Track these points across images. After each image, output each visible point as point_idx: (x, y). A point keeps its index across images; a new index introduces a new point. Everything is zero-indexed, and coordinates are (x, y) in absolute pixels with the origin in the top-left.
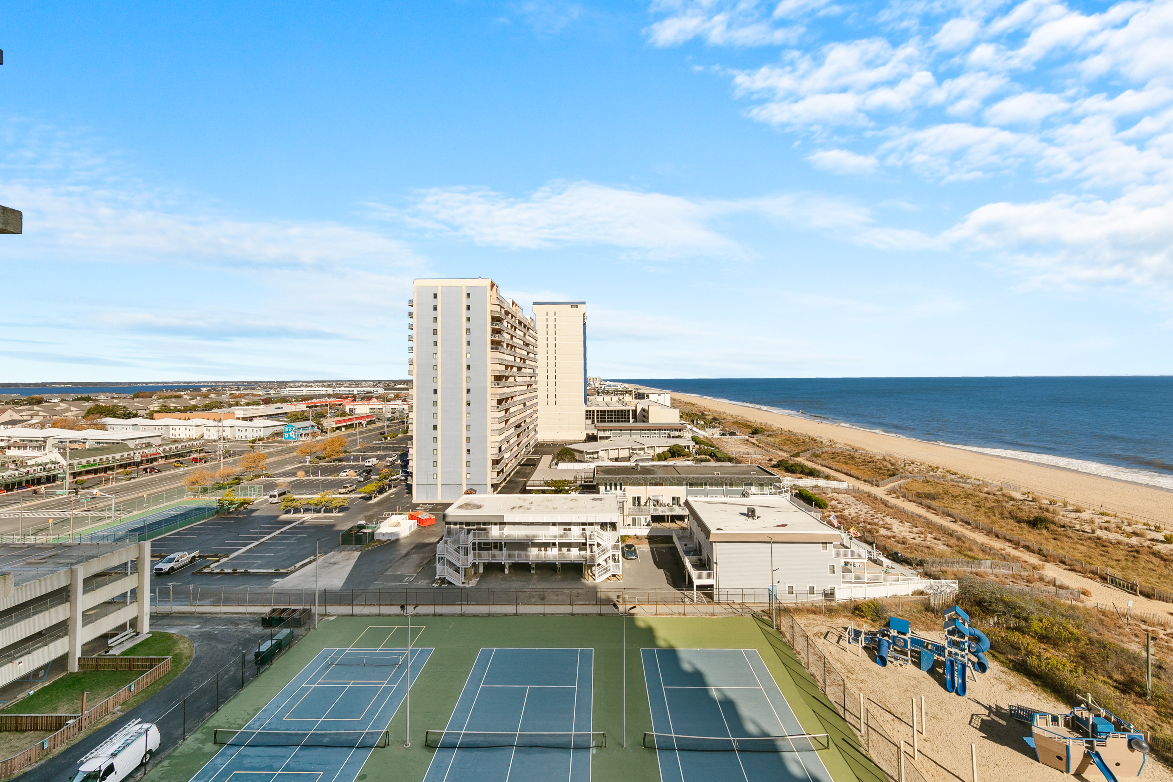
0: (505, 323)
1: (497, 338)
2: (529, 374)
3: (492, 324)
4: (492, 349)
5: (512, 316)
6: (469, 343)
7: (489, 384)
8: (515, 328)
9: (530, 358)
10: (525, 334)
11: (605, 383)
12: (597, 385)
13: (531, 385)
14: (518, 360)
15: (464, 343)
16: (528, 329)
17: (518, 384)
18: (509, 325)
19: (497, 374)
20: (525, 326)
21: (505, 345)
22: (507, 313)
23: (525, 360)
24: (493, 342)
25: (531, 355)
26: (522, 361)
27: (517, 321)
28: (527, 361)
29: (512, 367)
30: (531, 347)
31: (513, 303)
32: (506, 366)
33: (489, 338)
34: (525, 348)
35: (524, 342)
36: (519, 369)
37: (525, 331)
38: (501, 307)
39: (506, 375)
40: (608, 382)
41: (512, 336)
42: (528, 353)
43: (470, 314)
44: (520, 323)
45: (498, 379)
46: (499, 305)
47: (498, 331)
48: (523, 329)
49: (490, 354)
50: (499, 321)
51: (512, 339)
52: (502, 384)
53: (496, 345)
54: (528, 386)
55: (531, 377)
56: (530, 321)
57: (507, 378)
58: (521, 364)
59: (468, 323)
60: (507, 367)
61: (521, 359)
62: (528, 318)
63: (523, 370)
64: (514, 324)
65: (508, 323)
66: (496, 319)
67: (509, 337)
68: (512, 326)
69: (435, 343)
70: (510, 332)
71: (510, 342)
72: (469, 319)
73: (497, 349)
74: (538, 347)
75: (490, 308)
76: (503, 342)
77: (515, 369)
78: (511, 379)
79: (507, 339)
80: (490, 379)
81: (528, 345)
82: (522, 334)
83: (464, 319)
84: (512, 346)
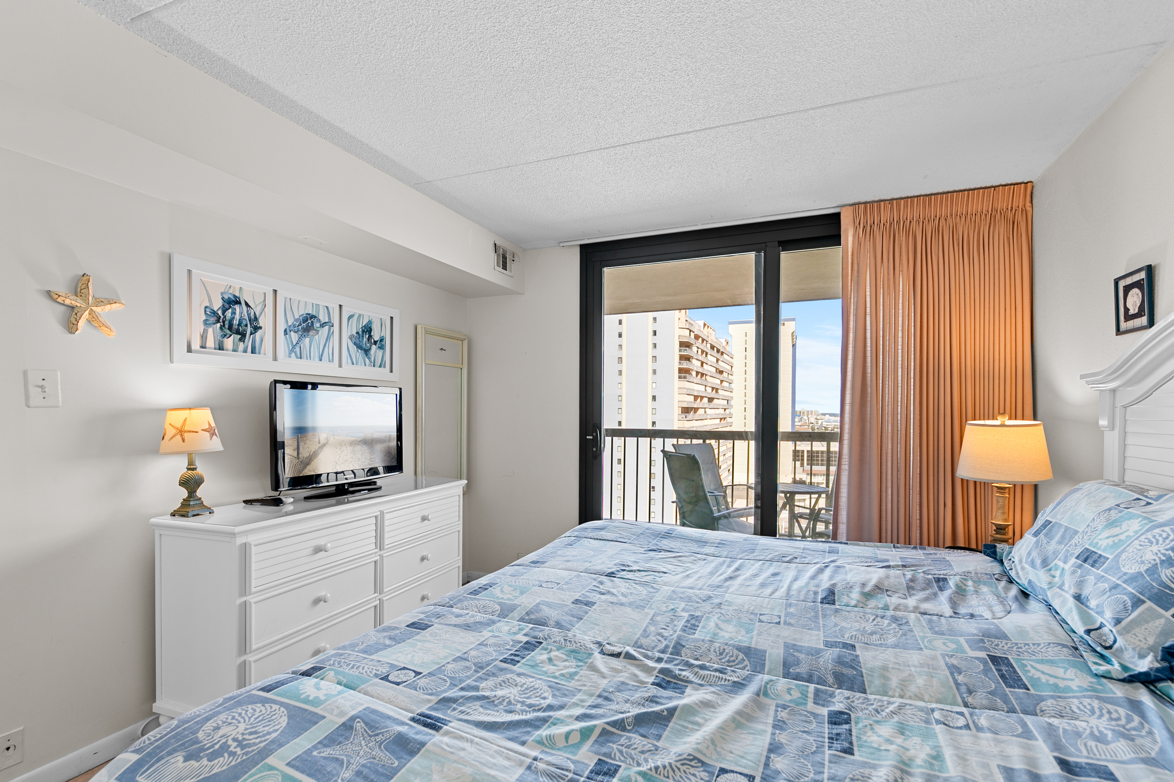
0: (695, 349)
1: (685, 365)
2: (722, 405)
3: (680, 351)
4: (680, 377)
5: (703, 340)
6: (654, 372)
7: (676, 417)
8: (707, 354)
9: (723, 387)
10: (718, 360)
11: (823, 417)
12: (812, 420)
13: (725, 419)
14: (709, 390)
15: (650, 372)
16: (722, 353)
17: (709, 417)
18: (700, 351)
19: (685, 405)
20: (718, 351)
21: (694, 373)
22: (697, 337)
23: (717, 390)
24: (681, 370)
25: (725, 384)
26: (714, 391)
27: (709, 346)
28: (719, 391)
29: (702, 398)
30: (725, 374)
31: (705, 325)
32: (695, 396)
33: (677, 366)
34: (718, 376)
35: (717, 369)
36: (711, 400)
37: (718, 356)
38: (690, 331)
39: (695, 406)
40: (827, 416)
41: (702, 363)
42: (722, 381)
43: (656, 339)
44: (712, 347)
45: (686, 410)
46: (688, 329)
47: (687, 358)
48: (716, 354)
49: (677, 383)
50: (688, 347)
51: (702, 366)
52: (691, 415)
53: (684, 373)
54: (721, 419)
55: (725, 409)
56: (724, 344)
57: (696, 410)
58: (713, 395)
59: (655, 350)
60: (696, 398)
61: (713, 388)
62: (723, 341)
63: (715, 401)
64: (705, 349)
65: (698, 348)
66: (685, 345)
67: (699, 363)
68: (703, 351)
69: (620, 373)
70: (700, 358)
71: (700, 370)
72: (655, 346)
73: (685, 377)
74: (734, 374)
75: (678, 332)
76: (692, 370)
77: (705, 400)
78: (701, 412)
79: (697, 367)
80: (677, 411)
81: (721, 372)
82: (715, 360)
83: (651, 346)
84: (702, 375)
